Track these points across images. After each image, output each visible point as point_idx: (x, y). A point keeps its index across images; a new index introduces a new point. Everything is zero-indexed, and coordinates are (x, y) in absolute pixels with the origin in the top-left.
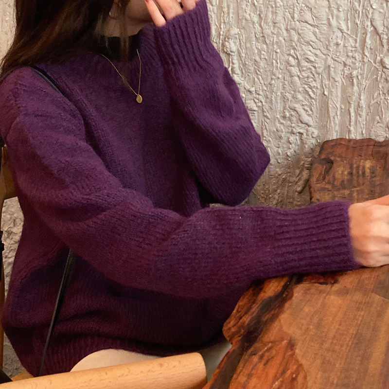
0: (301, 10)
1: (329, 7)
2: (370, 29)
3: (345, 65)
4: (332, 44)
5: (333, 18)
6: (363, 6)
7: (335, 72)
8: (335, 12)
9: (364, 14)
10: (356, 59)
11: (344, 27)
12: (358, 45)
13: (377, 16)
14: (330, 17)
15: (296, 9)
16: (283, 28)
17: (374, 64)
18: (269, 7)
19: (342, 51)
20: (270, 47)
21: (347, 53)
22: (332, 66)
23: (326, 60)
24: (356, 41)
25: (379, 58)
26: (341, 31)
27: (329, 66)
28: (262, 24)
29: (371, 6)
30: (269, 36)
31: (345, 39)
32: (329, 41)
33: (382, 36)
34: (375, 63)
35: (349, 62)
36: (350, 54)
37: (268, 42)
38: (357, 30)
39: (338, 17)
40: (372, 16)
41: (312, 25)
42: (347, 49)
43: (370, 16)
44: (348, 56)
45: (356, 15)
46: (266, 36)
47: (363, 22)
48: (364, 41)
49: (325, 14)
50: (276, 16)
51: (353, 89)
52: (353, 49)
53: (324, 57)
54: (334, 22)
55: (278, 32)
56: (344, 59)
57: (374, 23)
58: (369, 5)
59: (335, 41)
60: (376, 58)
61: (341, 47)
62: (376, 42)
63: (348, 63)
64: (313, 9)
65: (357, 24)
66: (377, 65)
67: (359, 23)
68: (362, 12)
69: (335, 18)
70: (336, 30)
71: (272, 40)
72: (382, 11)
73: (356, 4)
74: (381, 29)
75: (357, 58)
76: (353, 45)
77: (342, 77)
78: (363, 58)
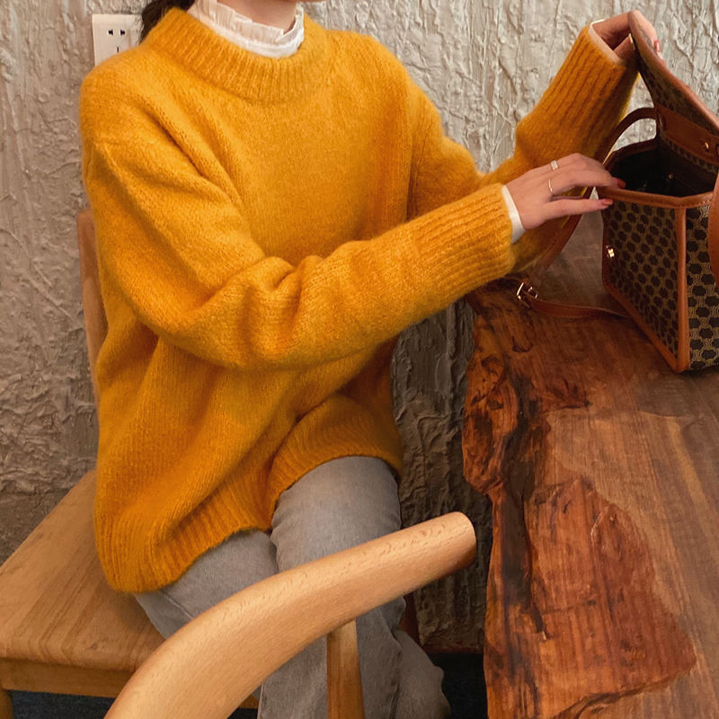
0: (406, 48)
1: (443, 44)
2: (499, 72)
3: (467, 121)
4: (449, 94)
5: (449, 58)
6: (488, 40)
7: (455, 132)
8: (452, 50)
9: (490, 52)
10: (481, 113)
11: (464, 70)
12: (483, 93)
13: (507, 54)
14: (445, 56)
15: (398, 47)
17: (505, 119)
19: (463, 102)
21: (469, 105)
22: (450, 123)
24: (480, 87)
25: (511, 110)
27: (447, 123)
29: (499, 40)
31: (466, 86)
32: (445, 90)
33: (514, 80)
34: (506, 116)
36: (474, 106)
38: (481, 73)
39: (455, 57)
40: (501, 54)
41: (420, 69)
42: (469, 100)
43: (498, 54)
44: (471, 109)
45: (480, 53)
47: (488, 63)
48: (490, 88)
49: (437, 51)
51: (479, 153)
52: (478, 99)
54: (450, 64)
56: (466, 114)
57: (503, 64)
58: (496, 39)
59: (453, 89)
60: (508, 110)
61: (461, 97)
62: (507, 87)
63: (471, 117)
64: (421, 47)
65: (481, 65)
66: (509, 119)
67: (483, 63)
68: (487, 49)
69: (451, 57)
70: (453, 74)
72: (513, 46)
73: (479, 38)
74: (512, 71)
75: (483, 111)
76: (477, 93)
77: (464, 137)
78: (490, 111)
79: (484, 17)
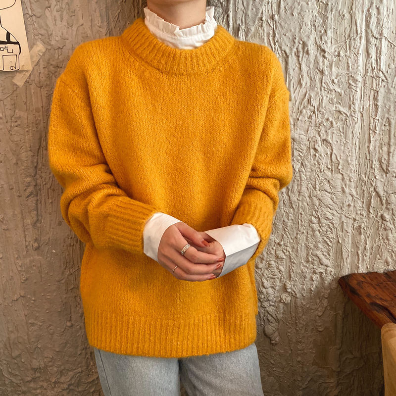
0: (322, 182)
1: (343, 179)
2: (374, 194)
3: (355, 220)
4: (345, 206)
5: (346, 187)
6: (368, 177)
7: (347, 226)
8: (348, 182)
9: (369, 183)
10: (363, 216)
11: (354, 193)
12: (364, 205)
13: (379, 184)
14: (344, 186)
15: (317, 181)
16: (307, 195)
17: (376, 219)
18: (295, 180)
19: (352, 210)
20: (296, 210)
21: (356, 211)
22: (345, 221)
23: (340, 218)
24: (363, 202)
26: (352, 196)
27: (343, 222)
28: (289, 193)
29: (375, 177)
30: (295, 202)
31: (355, 202)
32: (343, 204)
33: (382, 198)
34: (377, 217)
35: (358, 218)
36: (359, 212)
37: (294, 207)
38: (364, 194)
39: (350, 186)
41: (329, 193)
42: (356, 209)
43: (374, 184)
44: (357, 214)
45: (363, 184)
46: (293, 203)
47: (368, 189)
48: (369, 203)
49: (339, 184)
50: (301, 187)
51: (360, 237)
52: (361, 209)
53: (339, 215)
54: (347, 190)
55: (303, 199)
56: (354, 216)
57: (377, 189)
58: (373, 177)
59: (347, 203)
60: (378, 214)
61: (352, 208)
62: (377, 202)
64: (330, 181)
65: (364, 190)
66: (379, 219)
68: (368, 181)
70: (348, 195)
71: (298, 205)
72: (382, 180)
73: (363, 176)
74: (382, 193)
76: (361, 205)
77: (352, 229)
78: (368, 214)
79: (367, 165)
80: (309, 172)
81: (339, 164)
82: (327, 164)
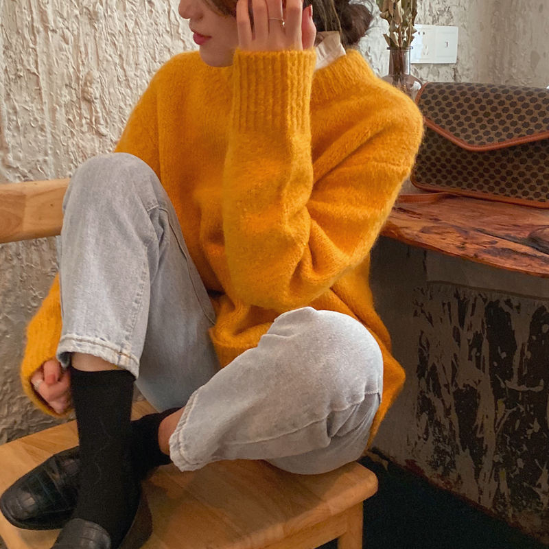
80: (145, 35)
81: (178, 27)
82: (166, 25)
